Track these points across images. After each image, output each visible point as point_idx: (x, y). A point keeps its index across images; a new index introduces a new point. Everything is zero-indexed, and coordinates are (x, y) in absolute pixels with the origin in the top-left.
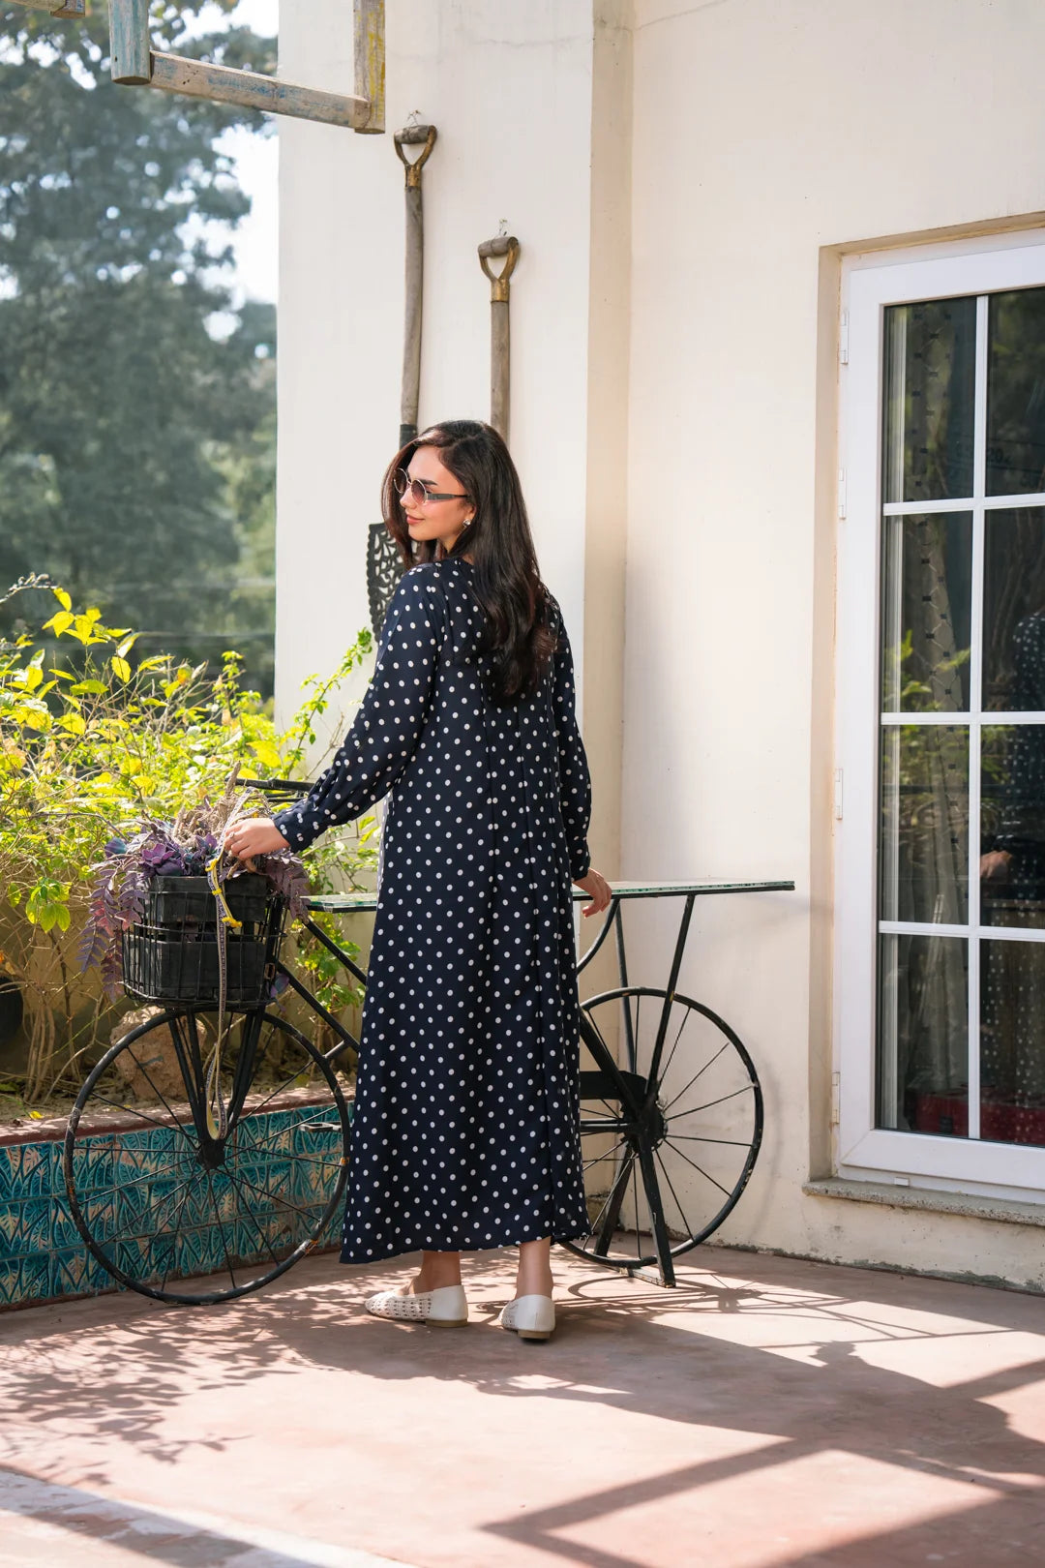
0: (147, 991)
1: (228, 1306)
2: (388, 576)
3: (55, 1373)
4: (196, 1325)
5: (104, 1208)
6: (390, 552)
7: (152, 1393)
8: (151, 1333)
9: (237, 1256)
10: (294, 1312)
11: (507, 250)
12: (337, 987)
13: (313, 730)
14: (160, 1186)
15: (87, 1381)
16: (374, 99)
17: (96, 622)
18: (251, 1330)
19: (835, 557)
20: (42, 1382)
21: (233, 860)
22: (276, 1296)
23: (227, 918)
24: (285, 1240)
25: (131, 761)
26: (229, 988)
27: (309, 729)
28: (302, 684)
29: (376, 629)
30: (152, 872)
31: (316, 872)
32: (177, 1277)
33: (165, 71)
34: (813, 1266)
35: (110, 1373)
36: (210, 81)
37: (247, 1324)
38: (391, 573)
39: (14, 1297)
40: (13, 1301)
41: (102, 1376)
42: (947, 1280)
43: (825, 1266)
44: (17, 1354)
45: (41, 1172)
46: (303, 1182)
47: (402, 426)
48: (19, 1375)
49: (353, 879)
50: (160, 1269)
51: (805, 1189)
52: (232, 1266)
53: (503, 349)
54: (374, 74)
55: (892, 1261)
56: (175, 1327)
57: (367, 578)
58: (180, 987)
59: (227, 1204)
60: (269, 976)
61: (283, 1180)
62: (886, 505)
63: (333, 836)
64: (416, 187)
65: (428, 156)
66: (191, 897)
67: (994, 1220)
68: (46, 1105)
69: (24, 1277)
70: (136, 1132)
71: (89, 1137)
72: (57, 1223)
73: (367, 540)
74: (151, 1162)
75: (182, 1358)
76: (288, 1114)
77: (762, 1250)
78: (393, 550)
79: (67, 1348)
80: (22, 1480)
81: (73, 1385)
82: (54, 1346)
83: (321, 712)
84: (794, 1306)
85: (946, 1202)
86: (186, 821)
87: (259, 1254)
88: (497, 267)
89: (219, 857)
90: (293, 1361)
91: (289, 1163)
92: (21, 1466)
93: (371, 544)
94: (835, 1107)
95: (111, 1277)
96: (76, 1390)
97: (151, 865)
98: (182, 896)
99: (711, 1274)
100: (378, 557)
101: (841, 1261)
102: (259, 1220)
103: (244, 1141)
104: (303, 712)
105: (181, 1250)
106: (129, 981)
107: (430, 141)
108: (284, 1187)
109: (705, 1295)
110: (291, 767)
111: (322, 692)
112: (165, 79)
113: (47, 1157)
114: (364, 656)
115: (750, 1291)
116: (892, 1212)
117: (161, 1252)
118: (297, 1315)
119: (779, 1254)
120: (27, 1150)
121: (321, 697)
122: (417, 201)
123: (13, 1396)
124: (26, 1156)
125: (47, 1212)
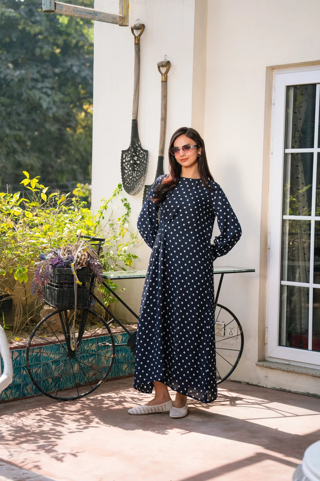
0: (52, 303)
1: (76, 401)
2: (127, 167)
3: (23, 426)
4: (67, 408)
5: (38, 370)
6: (128, 159)
7: (54, 434)
8: (53, 411)
9: (79, 383)
10: (97, 404)
11: (167, 64)
12: (110, 297)
13: (103, 215)
14: (56, 362)
15: (33, 429)
16: (125, 15)
17: (37, 183)
18: (84, 411)
19: (269, 165)
20: (20, 429)
21: (79, 263)
22: (91, 398)
23: (77, 281)
24: (94, 378)
25: (47, 225)
26: (78, 303)
27: (102, 215)
28: (100, 201)
29: (124, 184)
30: (54, 266)
31: (104, 261)
32: (60, 390)
33: (59, 8)
34: (258, 388)
35: (40, 426)
36: (74, 11)
37: (83, 408)
38: (129, 166)
39: (10, 398)
40: (10, 399)
41: (38, 428)
42: (301, 394)
43: (262, 388)
44: (11, 418)
45: (18, 359)
46: (100, 360)
47: (132, 120)
48: (12, 426)
49: (116, 263)
50: (55, 388)
51: (256, 364)
52: (78, 386)
53: (165, 97)
54: (125, 7)
55: (283, 388)
56: (60, 409)
57: (121, 167)
58: (62, 303)
59: (76, 367)
60: (90, 299)
61: (93, 359)
62: (286, 150)
63: (109, 249)
64: (138, 43)
65: (142, 34)
66: (66, 275)
67: (316, 377)
68: (20, 335)
69: (13, 391)
70: (48, 345)
71: (33, 347)
72: (23, 374)
73: (121, 155)
74: (53, 355)
75: (63, 421)
76: (95, 339)
77: (243, 382)
78: (129, 159)
79: (27, 416)
80: (13, 467)
81: (29, 431)
82: (23, 416)
83: (106, 209)
84: (253, 404)
85: (301, 370)
86: (65, 250)
87: (86, 382)
88: (164, 70)
89: (75, 262)
90: (97, 423)
91: (96, 355)
92: (14, 462)
93: (122, 157)
94: (266, 338)
95: (40, 392)
96: (30, 433)
97: (54, 264)
98: (63, 274)
99: (227, 391)
100: (124, 161)
101: (267, 387)
102: (86, 372)
103: (81, 347)
104: (100, 210)
105: (62, 382)
106: (46, 299)
107: (142, 29)
108: (94, 361)
109: (225, 399)
110: (96, 226)
111: (106, 203)
112: (60, 11)
113: (21, 354)
114: (119, 192)
115: (239, 398)
116: (284, 372)
117: (55, 383)
118: (98, 405)
119: (248, 384)
120: (14, 352)
121: (106, 205)
122: (138, 48)
123: (10, 435)
124: (14, 354)
125: (20, 371)
